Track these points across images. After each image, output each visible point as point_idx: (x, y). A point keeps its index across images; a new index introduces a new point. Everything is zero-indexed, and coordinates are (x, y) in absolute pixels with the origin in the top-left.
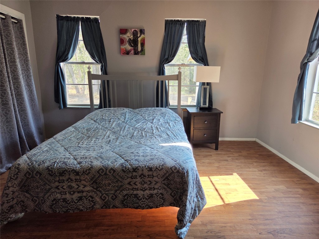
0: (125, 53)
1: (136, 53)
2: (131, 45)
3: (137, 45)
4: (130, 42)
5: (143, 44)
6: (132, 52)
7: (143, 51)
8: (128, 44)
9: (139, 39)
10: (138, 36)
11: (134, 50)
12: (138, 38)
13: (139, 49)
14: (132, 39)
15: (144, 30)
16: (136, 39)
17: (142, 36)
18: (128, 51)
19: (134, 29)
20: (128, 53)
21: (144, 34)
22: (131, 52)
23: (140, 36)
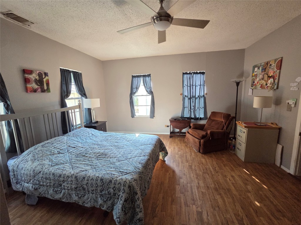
0: (32, 91)
1: (43, 91)
2: (38, 84)
3: (43, 85)
4: (36, 81)
5: (48, 84)
6: (40, 90)
7: (48, 90)
8: (34, 83)
9: (45, 80)
10: (43, 77)
11: (41, 88)
12: (43, 79)
13: (45, 88)
14: (38, 79)
15: (47, 73)
16: (41, 79)
17: (47, 77)
18: (35, 89)
19: (39, 72)
20: (35, 91)
21: (48, 76)
22: (38, 90)
23: (45, 78)
